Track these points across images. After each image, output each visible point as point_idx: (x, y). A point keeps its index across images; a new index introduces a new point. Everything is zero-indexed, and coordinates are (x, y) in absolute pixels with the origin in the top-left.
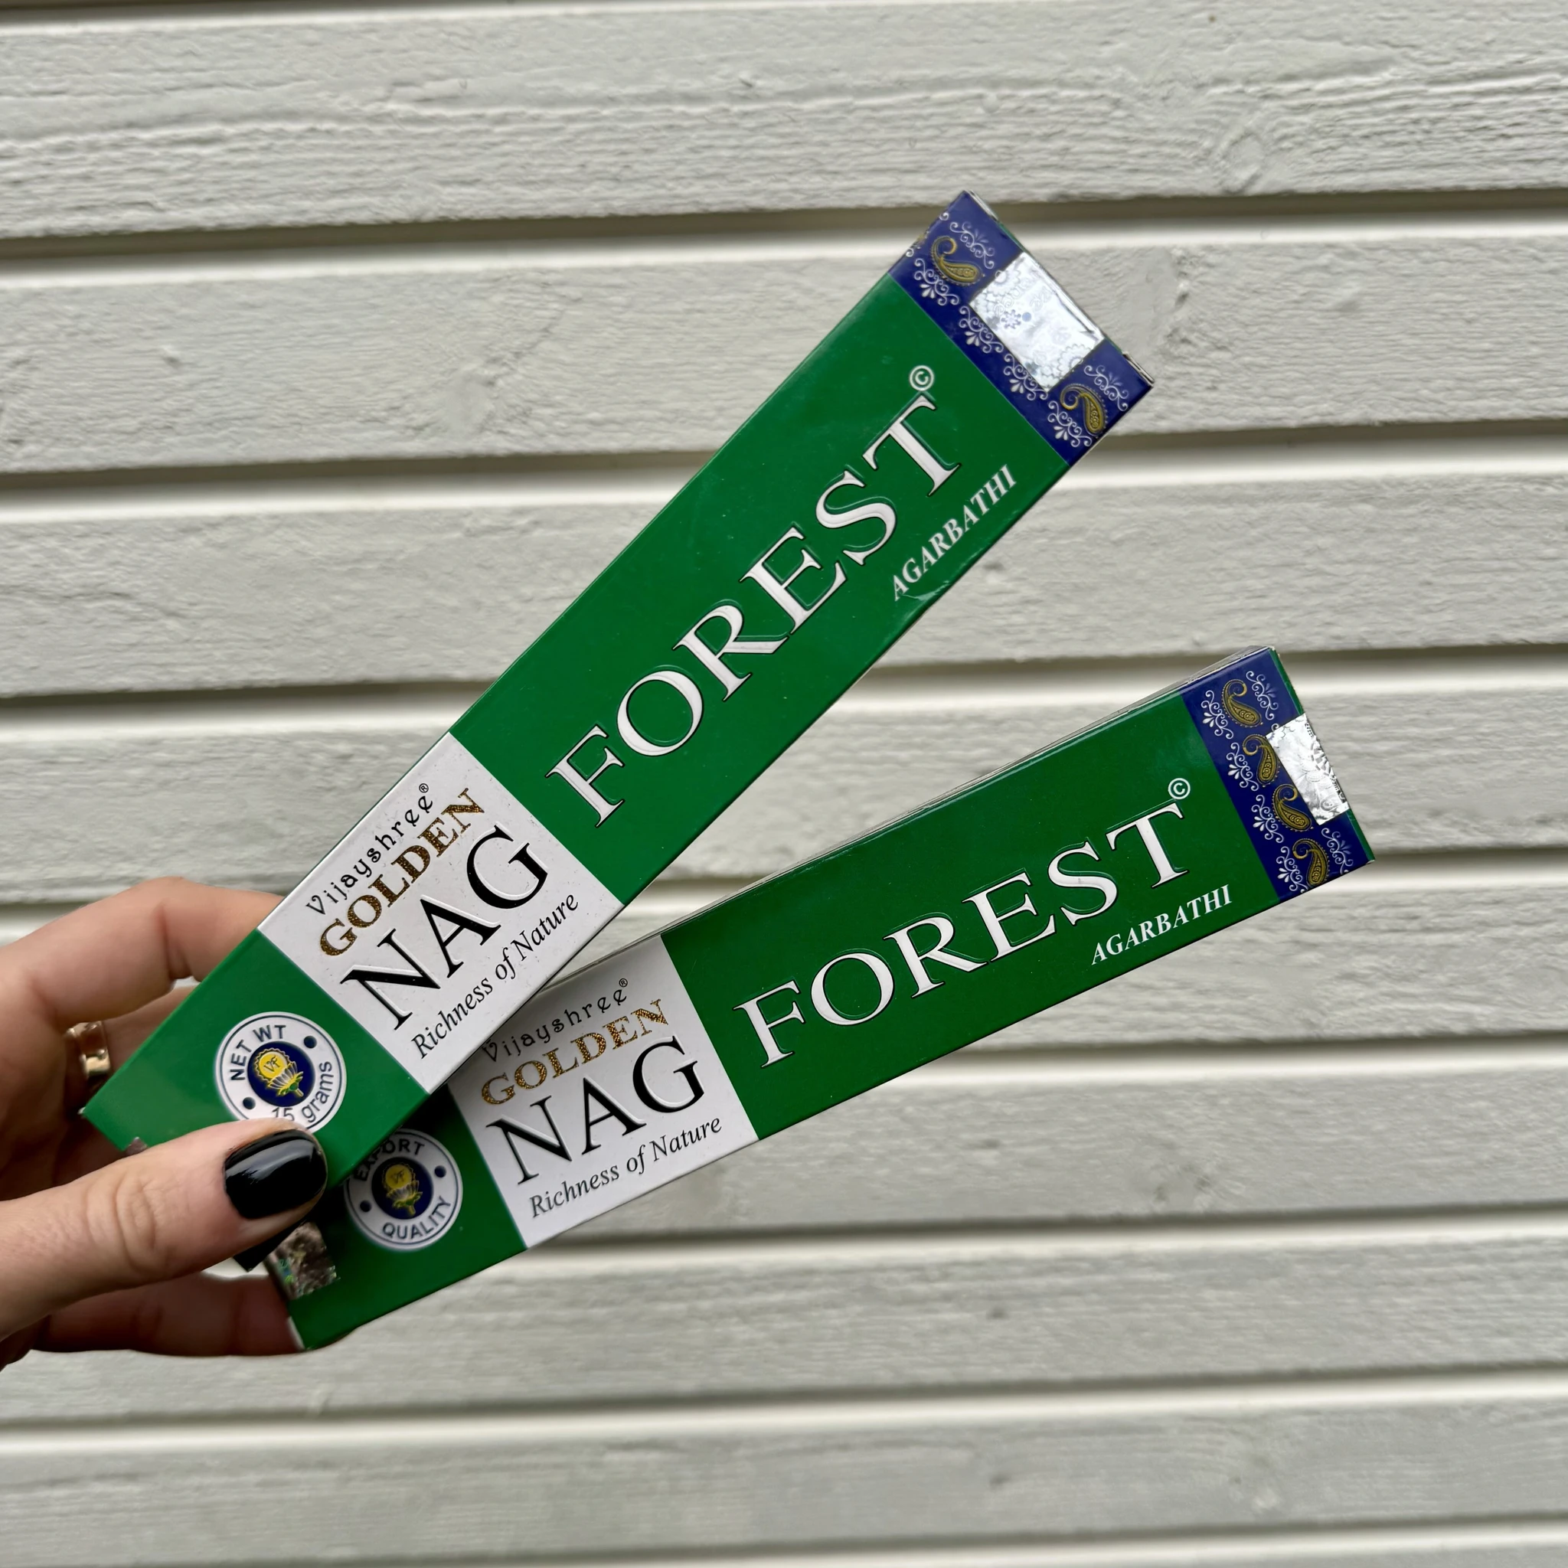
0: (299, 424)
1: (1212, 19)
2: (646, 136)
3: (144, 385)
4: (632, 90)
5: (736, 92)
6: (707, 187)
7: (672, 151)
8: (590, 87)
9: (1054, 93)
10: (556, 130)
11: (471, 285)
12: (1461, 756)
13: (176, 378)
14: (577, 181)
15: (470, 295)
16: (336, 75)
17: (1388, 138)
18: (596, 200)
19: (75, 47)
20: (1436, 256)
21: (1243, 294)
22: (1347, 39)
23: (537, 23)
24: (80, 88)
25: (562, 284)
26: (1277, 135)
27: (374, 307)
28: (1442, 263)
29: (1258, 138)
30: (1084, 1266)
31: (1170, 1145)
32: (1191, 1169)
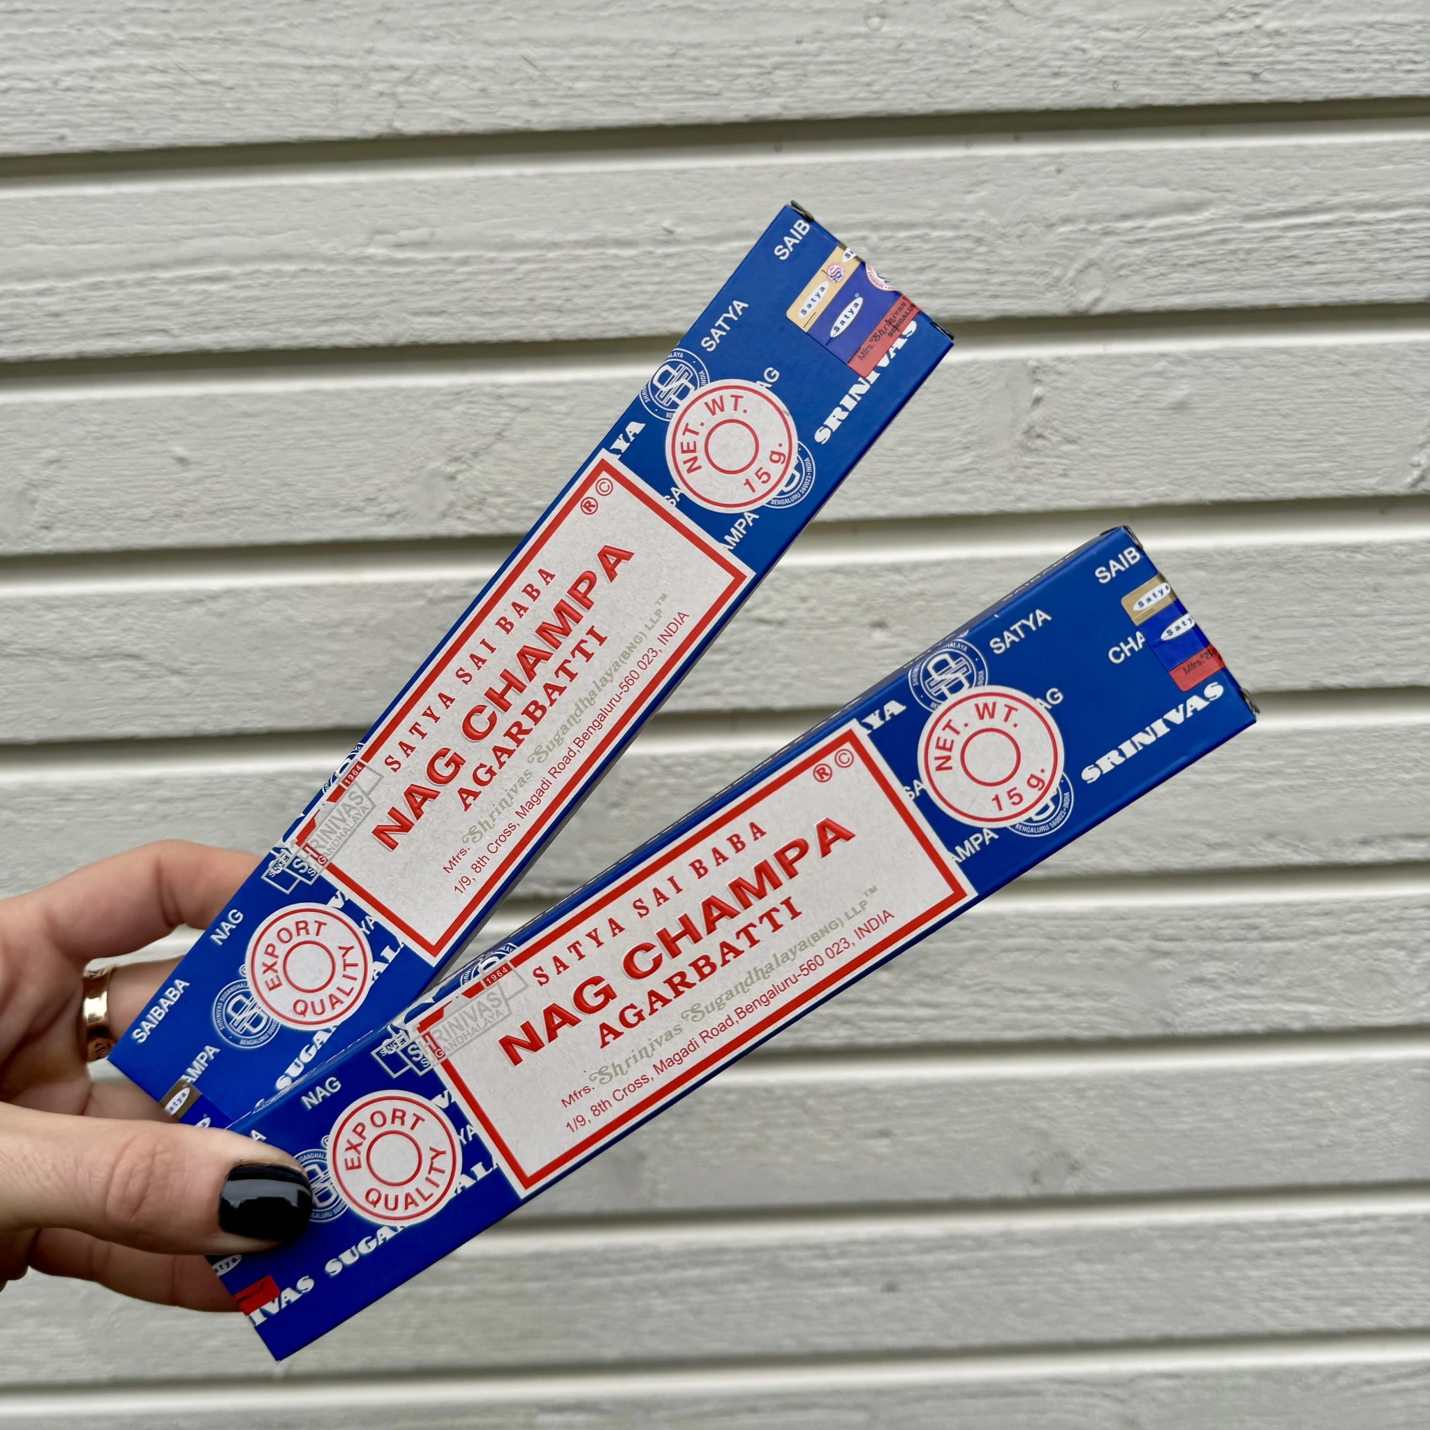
0: (290, 513)
1: (1059, 171)
3: (157, 480)
4: (573, 236)
5: (660, 238)
6: (635, 316)
7: (606, 286)
8: (537, 235)
9: (927, 234)
10: (508, 270)
11: (437, 398)
12: (1290, 786)
13: (185, 475)
14: (527, 312)
15: (436, 406)
16: (325, 226)
17: (1210, 266)
18: (542, 328)
19: (110, 205)
20: (1255, 363)
21: (1090, 396)
22: (1174, 185)
23: (494, 181)
24: (111, 238)
25: (513, 396)
26: (1116, 264)
27: (355, 416)
28: (1260, 368)
29: (1100, 268)
30: (968, 1243)
31: (1044, 1135)
32: (1062, 1154)
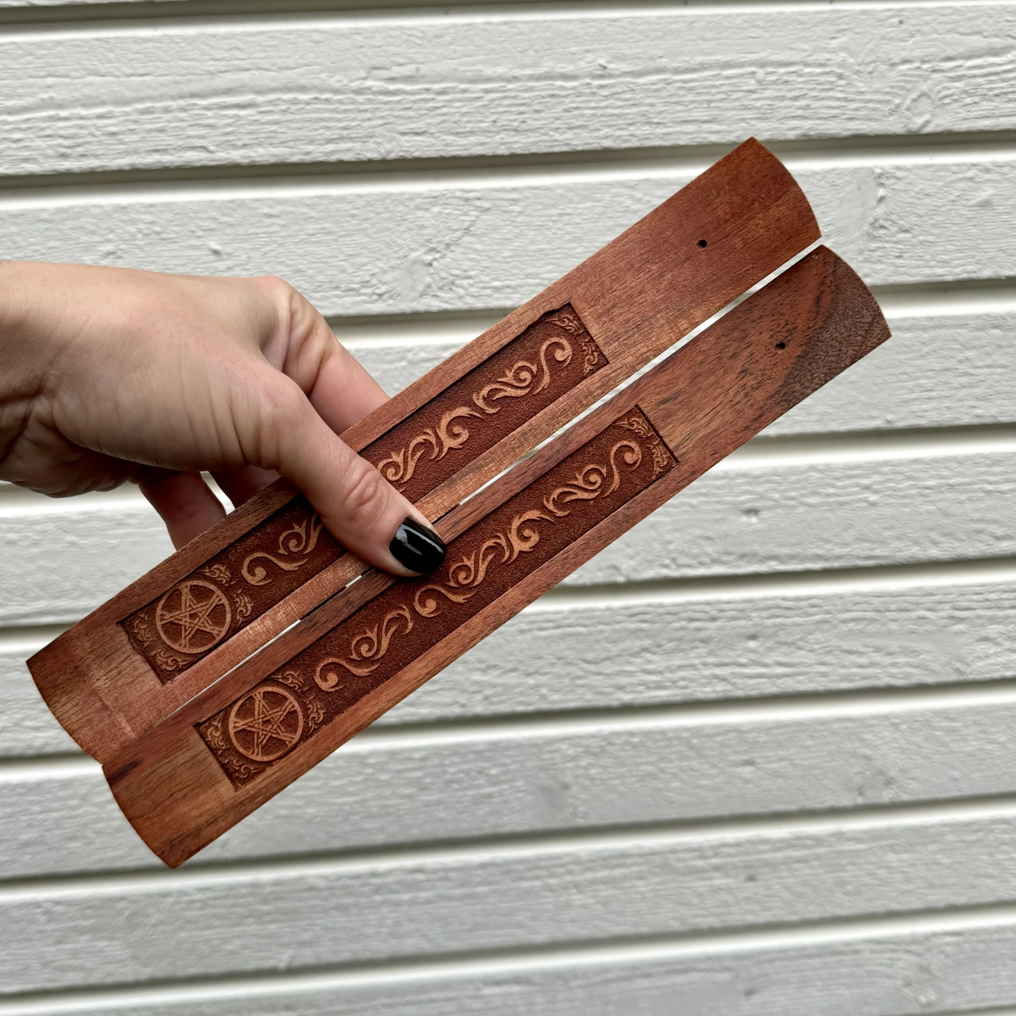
1: (901, 22)
2: (537, 101)
4: (528, 72)
5: (596, 72)
6: (575, 134)
7: (554, 110)
8: (500, 70)
9: (801, 70)
10: (478, 98)
11: (419, 201)
13: (217, 264)
14: (491, 132)
15: (418, 208)
16: (332, 63)
17: (1010, 96)
18: (503, 144)
19: (158, 45)
21: (919, 196)
22: (985, 34)
23: (466, 28)
24: (160, 71)
25: (479, 199)
26: (941, 95)
27: (354, 216)
29: (929, 97)
30: (809, 842)
31: (868, 758)
32: (881, 773)
